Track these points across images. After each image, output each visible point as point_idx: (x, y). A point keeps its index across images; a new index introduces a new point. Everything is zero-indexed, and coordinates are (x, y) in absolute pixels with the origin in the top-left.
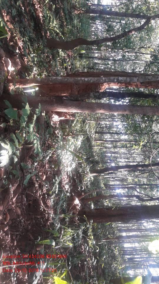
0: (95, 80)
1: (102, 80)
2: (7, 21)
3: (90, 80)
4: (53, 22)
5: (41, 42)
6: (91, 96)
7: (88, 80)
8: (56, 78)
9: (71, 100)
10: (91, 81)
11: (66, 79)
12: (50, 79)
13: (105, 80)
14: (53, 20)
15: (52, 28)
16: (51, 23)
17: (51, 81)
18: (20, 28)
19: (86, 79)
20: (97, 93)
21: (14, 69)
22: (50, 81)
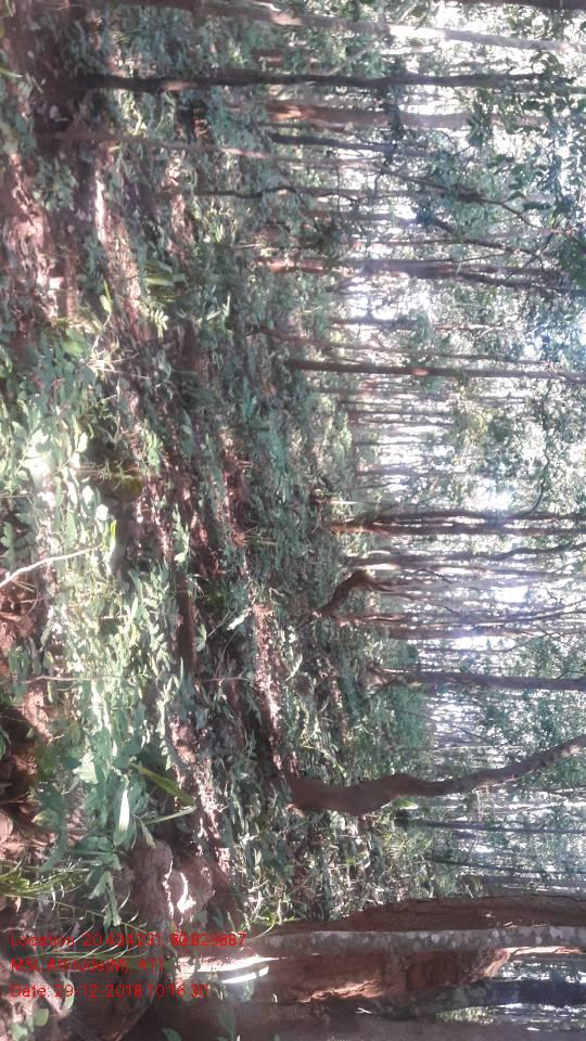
0: (467, 941)
1: (489, 940)
2: (180, 742)
3: (450, 941)
4: (311, 727)
5: (276, 796)
6: (459, 1001)
7: (441, 940)
8: (333, 936)
9: (386, 1017)
10: (454, 944)
11: (366, 940)
12: (314, 941)
13: (502, 938)
14: (312, 719)
15: (308, 747)
16: (304, 732)
17: (315, 948)
18: (214, 758)
19: (435, 938)
20: (480, 989)
21: (195, 903)
22: (312, 946)
